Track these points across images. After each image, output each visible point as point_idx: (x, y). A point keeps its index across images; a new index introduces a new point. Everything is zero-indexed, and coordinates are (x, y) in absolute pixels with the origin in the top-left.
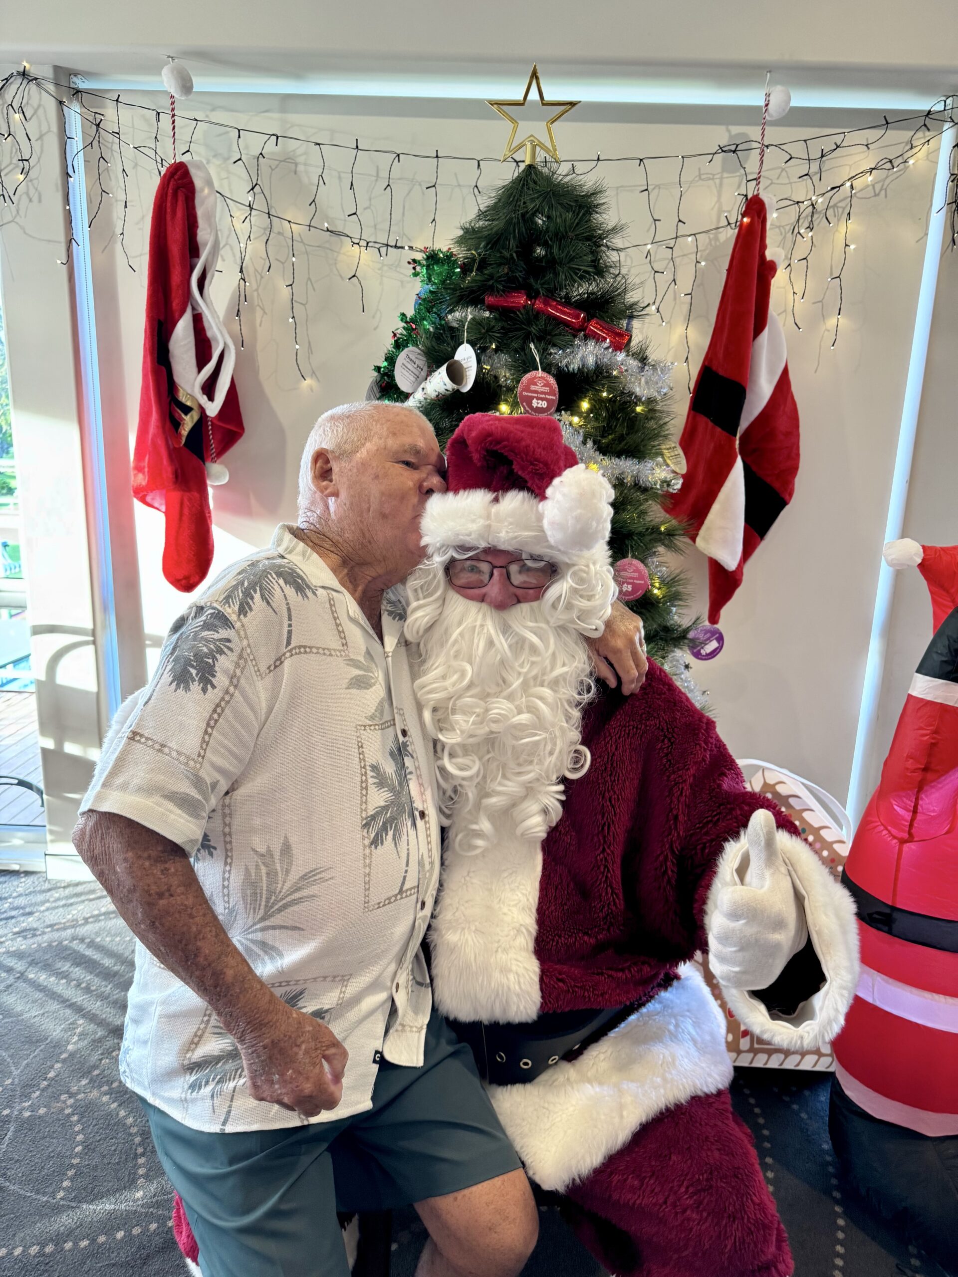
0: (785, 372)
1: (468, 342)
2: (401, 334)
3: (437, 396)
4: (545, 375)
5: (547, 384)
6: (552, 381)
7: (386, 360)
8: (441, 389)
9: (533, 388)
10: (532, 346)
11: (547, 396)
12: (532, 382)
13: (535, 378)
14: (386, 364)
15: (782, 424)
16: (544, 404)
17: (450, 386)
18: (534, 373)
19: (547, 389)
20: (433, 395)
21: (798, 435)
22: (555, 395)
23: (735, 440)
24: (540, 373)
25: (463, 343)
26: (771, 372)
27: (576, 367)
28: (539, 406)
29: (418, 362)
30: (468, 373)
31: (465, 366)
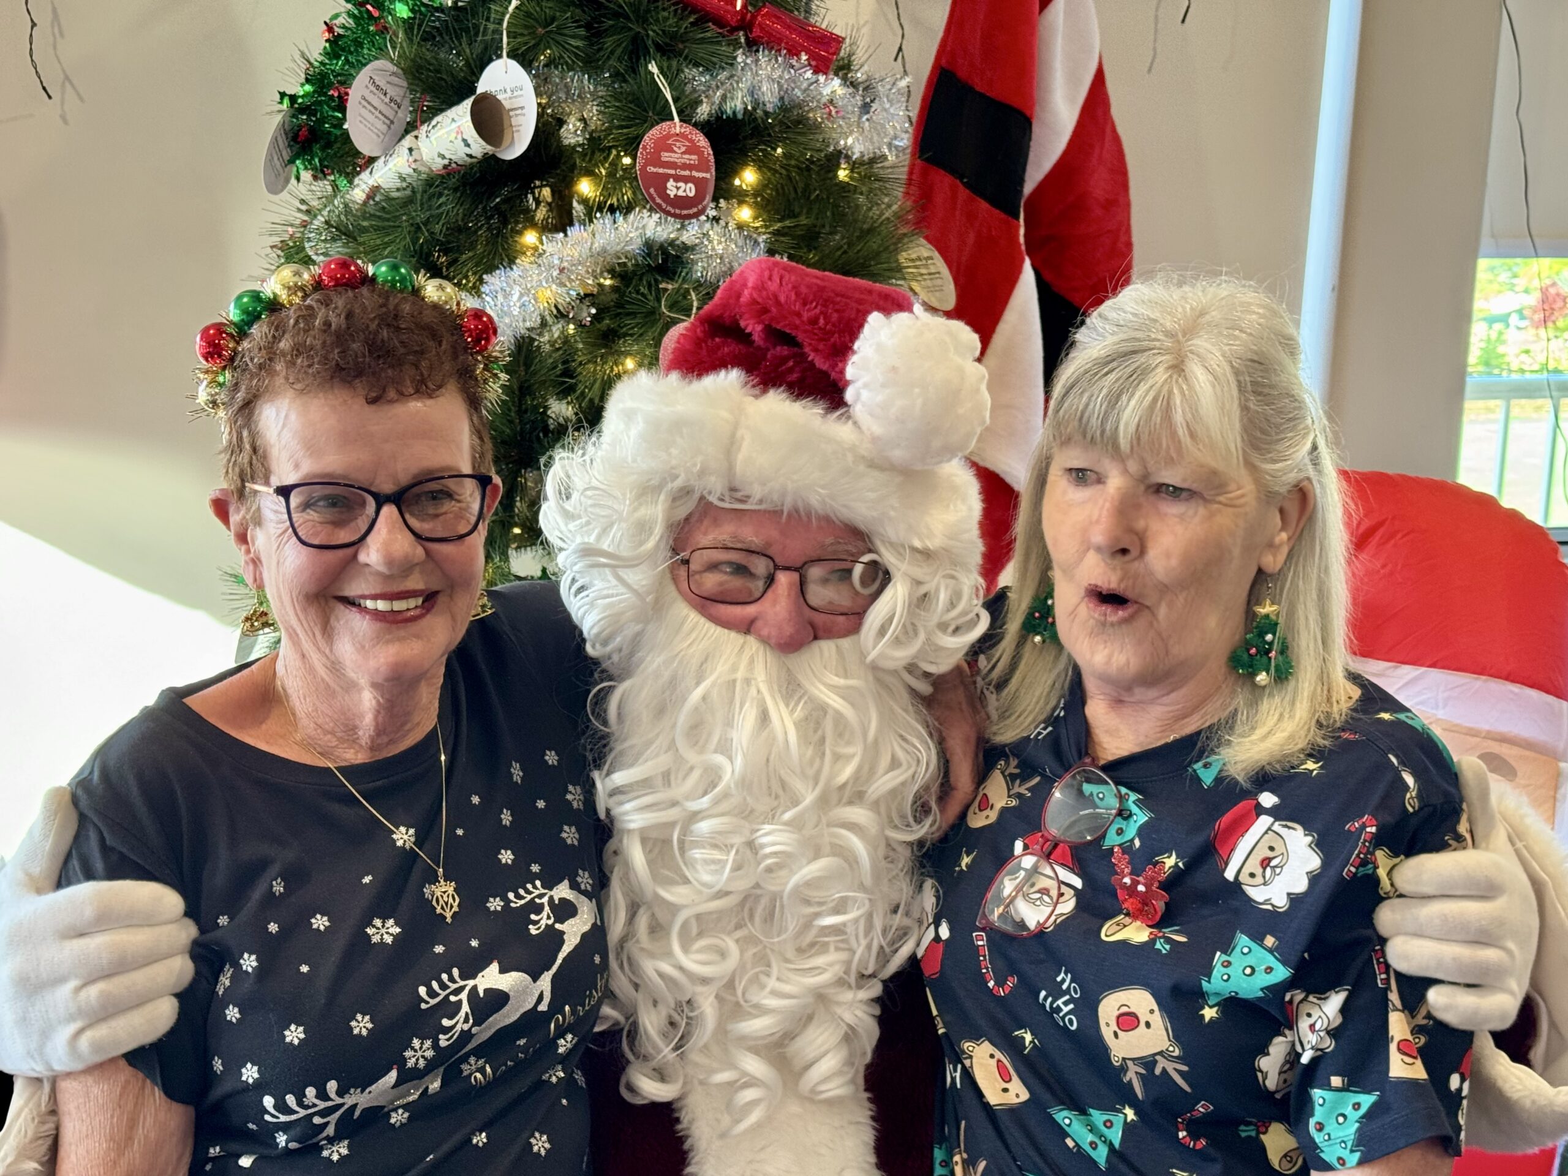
0: (1099, 77)
1: (512, 55)
2: (344, 27)
3: (445, 167)
4: (687, 129)
5: (693, 149)
6: (702, 141)
7: (307, 81)
8: (458, 153)
9: (666, 156)
10: (653, 68)
11: (695, 174)
12: (663, 144)
13: (668, 136)
14: (308, 88)
15: (1098, 185)
16: (689, 190)
17: (479, 147)
18: (665, 125)
19: (693, 159)
20: (438, 164)
21: (1128, 205)
22: (707, 171)
23: (1018, 227)
24: (677, 125)
25: (500, 57)
26: (1073, 79)
27: (739, 107)
28: (681, 193)
29: (392, 92)
30: (514, 121)
31: (507, 105)
